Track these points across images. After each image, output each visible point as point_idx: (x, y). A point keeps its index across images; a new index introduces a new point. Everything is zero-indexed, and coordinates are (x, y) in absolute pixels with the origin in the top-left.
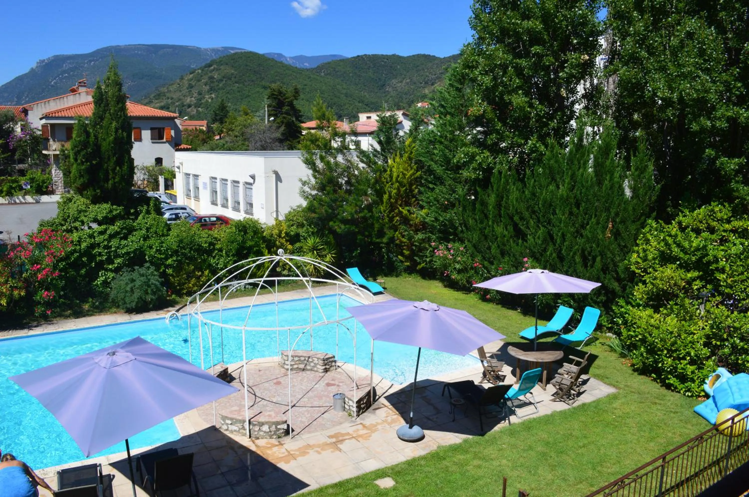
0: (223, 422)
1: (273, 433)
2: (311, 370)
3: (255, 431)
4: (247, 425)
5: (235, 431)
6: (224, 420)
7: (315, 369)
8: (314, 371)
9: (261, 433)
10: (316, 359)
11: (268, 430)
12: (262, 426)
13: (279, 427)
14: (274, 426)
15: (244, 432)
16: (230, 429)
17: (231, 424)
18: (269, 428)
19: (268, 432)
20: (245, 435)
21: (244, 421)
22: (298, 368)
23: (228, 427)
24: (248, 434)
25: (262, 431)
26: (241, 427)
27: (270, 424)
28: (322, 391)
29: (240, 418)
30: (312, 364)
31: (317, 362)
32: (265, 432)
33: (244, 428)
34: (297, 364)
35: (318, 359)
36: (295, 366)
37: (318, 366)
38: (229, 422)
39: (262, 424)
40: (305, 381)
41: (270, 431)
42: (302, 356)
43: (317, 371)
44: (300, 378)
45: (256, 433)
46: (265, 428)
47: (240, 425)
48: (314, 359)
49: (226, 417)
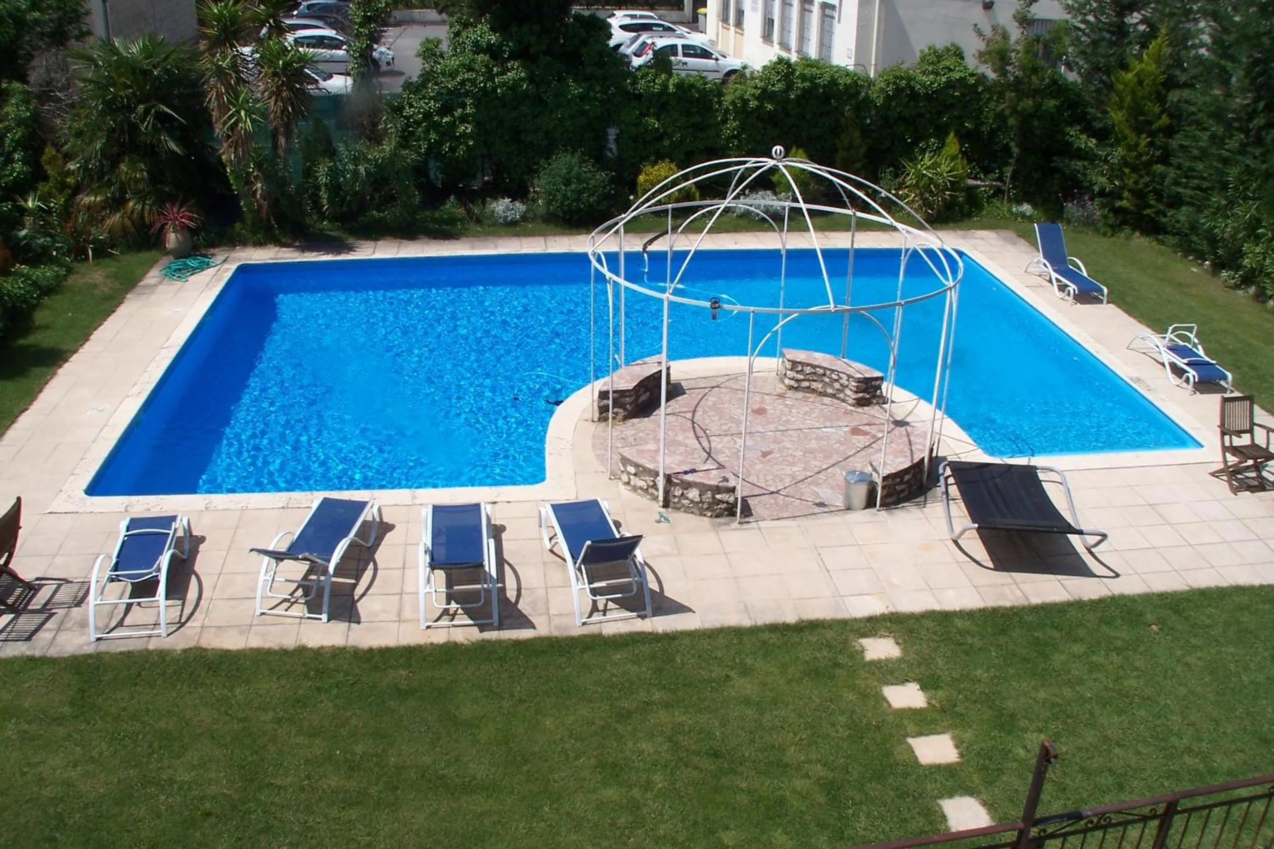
0: (622, 469)
1: (705, 506)
2: (833, 396)
3: (675, 496)
4: (661, 482)
5: (641, 488)
6: (624, 466)
7: (842, 396)
8: (838, 399)
9: (685, 502)
10: (845, 377)
11: (697, 499)
12: (687, 489)
13: (718, 497)
14: (709, 494)
15: (656, 493)
16: (632, 483)
17: (635, 475)
18: (700, 495)
19: (697, 503)
20: (656, 498)
21: (657, 474)
22: (809, 387)
23: (630, 479)
24: (661, 498)
25: (687, 498)
26: (651, 484)
27: (703, 488)
28: (839, 442)
29: (651, 466)
30: (837, 385)
31: (847, 383)
32: (692, 501)
33: (655, 486)
34: (808, 380)
35: (849, 376)
36: (805, 384)
37: (848, 392)
38: (632, 470)
39: (688, 485)
40: (815, 415)
41: (701, 502)
42: (819, 367)
43: (844, 401)
44: (807, 409)
45: (676, 500)
46: (693, 494)
47: (649, 479)
48: (841, 375)
49: (629, 460)
